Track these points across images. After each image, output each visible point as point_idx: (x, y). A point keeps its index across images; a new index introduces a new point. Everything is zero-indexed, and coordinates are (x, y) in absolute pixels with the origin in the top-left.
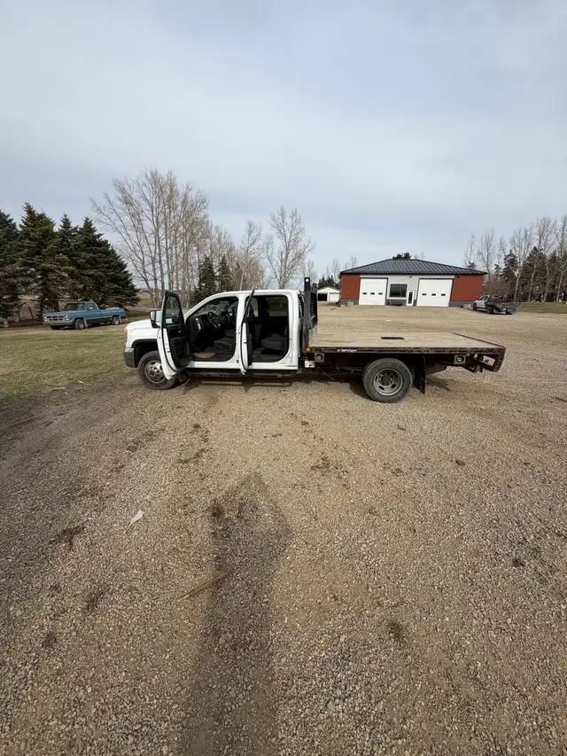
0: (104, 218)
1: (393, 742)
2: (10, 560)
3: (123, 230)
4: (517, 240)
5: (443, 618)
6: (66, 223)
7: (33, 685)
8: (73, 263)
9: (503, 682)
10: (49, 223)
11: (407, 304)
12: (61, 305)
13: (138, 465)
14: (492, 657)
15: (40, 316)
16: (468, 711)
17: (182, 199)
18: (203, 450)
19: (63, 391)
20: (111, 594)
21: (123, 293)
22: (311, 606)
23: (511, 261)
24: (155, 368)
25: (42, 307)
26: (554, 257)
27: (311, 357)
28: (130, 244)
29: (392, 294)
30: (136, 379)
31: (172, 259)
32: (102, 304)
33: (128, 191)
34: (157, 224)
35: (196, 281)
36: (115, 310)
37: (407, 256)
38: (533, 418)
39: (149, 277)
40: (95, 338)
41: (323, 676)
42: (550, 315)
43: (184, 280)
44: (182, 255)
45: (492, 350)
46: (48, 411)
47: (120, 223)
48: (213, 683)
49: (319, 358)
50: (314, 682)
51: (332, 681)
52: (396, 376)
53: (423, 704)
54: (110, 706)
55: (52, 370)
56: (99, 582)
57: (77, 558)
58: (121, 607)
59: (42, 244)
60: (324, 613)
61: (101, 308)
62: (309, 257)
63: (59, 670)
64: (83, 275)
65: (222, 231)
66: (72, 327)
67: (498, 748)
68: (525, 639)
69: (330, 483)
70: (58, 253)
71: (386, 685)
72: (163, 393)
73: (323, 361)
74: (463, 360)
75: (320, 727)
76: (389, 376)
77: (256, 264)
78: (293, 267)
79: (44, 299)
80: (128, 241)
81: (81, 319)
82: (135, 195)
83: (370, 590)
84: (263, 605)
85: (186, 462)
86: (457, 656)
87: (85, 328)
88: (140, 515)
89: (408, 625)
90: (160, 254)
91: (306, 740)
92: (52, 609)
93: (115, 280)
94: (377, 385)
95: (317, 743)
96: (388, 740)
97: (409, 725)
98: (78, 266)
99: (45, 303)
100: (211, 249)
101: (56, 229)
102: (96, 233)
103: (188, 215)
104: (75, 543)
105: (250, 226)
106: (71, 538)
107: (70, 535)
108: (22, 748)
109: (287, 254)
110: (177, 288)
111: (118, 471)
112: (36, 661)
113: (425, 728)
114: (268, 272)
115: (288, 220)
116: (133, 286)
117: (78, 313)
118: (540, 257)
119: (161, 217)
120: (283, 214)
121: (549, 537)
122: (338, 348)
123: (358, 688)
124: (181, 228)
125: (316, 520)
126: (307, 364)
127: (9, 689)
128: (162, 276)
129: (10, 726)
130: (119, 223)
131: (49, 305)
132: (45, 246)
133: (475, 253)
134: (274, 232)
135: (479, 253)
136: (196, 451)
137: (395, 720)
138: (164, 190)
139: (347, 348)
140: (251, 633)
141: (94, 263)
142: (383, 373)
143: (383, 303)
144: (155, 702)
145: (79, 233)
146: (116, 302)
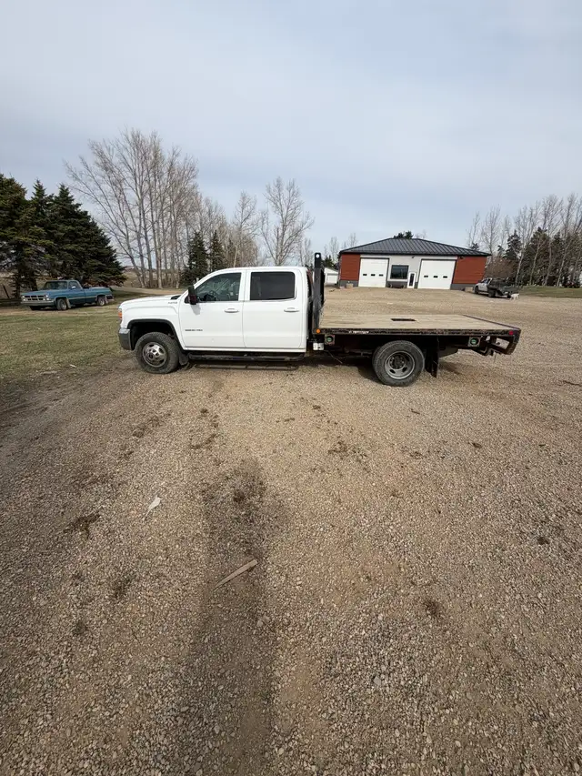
0: (81, 186)
1: (441, 712)
2: (25, 550)
3: (103, 200)
4: (522, 220)
5: (476, 595)
6: (40, 190)
7: (69, 673)
8: (50, 236)
9: (540, 653)
10: (20, 191)
11: (408, 287)
12: (40, 283)
13: (146, 451)
14: (526, 630)
15: (17, 295)
16: (510, 680)
17: (168, 165)
18: (213, 436)
19: (54, 375)
20: (138, 581)
21: (108, 271)
22: (345, 588)
23: (515, 242)
24: (154, 351)
25: (18, 285)
26: (557, 239)
27: (320, 339)
28: (112, 217)
29: (393, 276)
30: (132, 362)
31: (159, 235)
32: (85, 282)
33: (108, 156)
34: (142, 194)
35: (186, 259)
36: (100, 289)
37: (409, 235)
38: (545, 401)
39: (135, 254)
40: (80, 320)
41: (366, 654)
42: (550, 299)
43: (172, 257)
44: (169, 229)
45: (506, 332)
46: (42, 397)
47: (100, 192)
48: (256, 665)
49: (329, 340)
50: (358, 659)
51: (374, 658)
52: (407, 358)
53: (466, 675)
54: (154, 690)
55: (38, 353)
56: (124, 570)
57: (97, 547)
58: (150, 593)
59: (14, 214)
60: (360, 594)
61: (84, 288)
62: (306, 234)
63: (94, 658)
64: (62, 250)
65: (213, 203)
66: (54, 307)
67: (541, 713)
68: (556, 612)
69: (349, 466)
70: (33, 225)
71: (428, 659)
72: (163, 376)
73: (333, 343)
74: (477, 342)
75: (369, 701)
76: (400, 359)
77: (250, 242)
78: (290, 244)
79: (20, 276)
80: (110, 213)
81: (64, 298)
82: (116, 160)
83: (403, 570)
84: (297, 587)
85: (198, 447)
86: (493, 629)
87: (67, 308)
88: (157, 502)
89: (443, 602)
90: (145, 229)
91: (356, 714)
92: (77, 598)
93: (98, 256)
94: (388, 368)
95: (367, 716)
96: (436, 710)
97: (455, 695)
98: (56, 241)
99: (22, 281)
100: (201, 223)
101: (29, 197)
102: (74, 203)
103: (175, 184)
104: (92, 532)
105: (244, 198)
106: (88, 526)
107: (84, 523)
108: (68, 735)
109: (284, 230)
110: (166, 266)
111: (127, 458)
112: (69, 649)
113: (470, 698)
114: (263, 250)
115: (285, 193)
116: (117, 263)
117: (59, 292)
118: (544, 239)
119: (146, 187)
120: (279, 186)
121: (570, 516)
122: (349, 329)
123: (401, 663)
124: (168, 199)
125: (340, 503)
126: (316, 346)
127: (45, 678)
128: (149, 253)
129: (51, 714)
130: (98, 192)
131: (27, 283)
132: (18, 217)
133: (480, 232)
134: (270, 206)
135: (483, 234)
136: (207, 436)
137: (440, 691)
138: (148, 156)
139: (360, 330)
140: (288, 615)
141: (73, 236)
142: (394, 356)
143: (383, 285)
144: (200, 684)
145: (55, 202)
146: (101, 280)
